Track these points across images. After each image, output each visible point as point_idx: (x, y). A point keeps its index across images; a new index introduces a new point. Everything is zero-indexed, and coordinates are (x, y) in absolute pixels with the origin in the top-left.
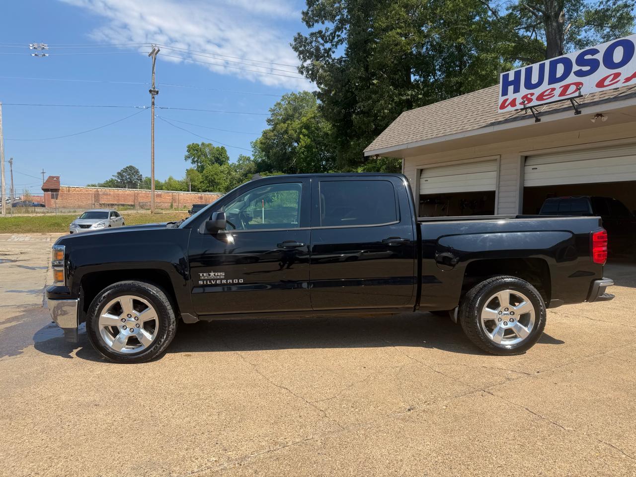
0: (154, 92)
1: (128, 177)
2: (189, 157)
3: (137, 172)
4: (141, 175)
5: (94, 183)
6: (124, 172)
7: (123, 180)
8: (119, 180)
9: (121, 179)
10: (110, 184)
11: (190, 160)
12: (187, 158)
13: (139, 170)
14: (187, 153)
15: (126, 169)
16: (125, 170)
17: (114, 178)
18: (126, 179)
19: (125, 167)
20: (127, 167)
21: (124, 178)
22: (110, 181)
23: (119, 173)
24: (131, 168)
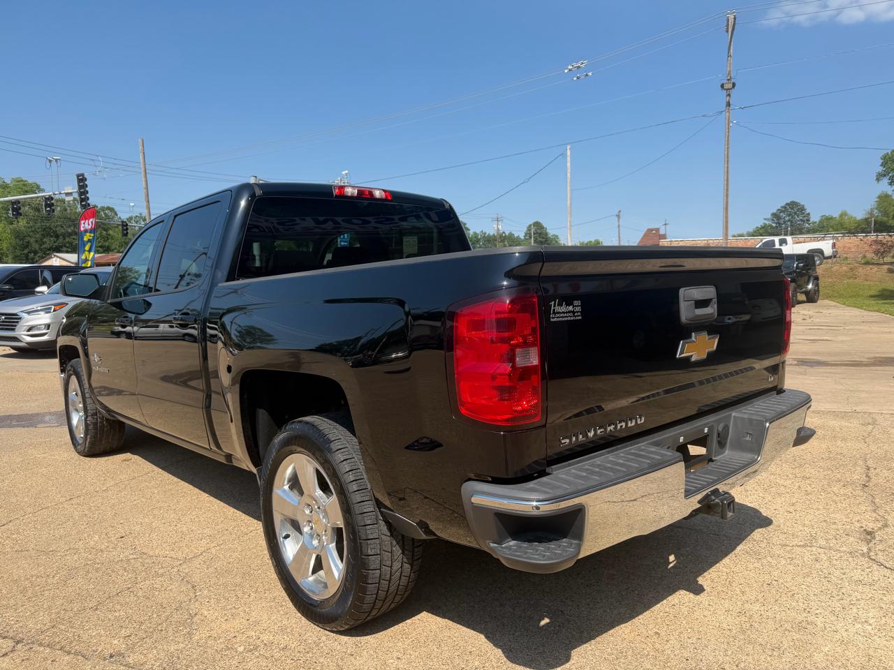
0: (728, 87)
1: (787, 219)
2: (885, 175)
3: (802, 209)
4: (809, 214)
5: (740, 232)
6: (781, 211)
7: (779, 224)
8: (774, 225)
9: (776, 223)
10: (761, 231)
11: (886, 181)
12: (879, 177)
13: (806, 207)
14: (880, 169)
15: (785, 207)
16: (784, 209)
17: (767, 222)
18: (785, 222)
19: (783, 204)
20: (787, 204)
21: (782, 221)
22: (762, 228)
23: (774, 215)
24: (793, 204)
